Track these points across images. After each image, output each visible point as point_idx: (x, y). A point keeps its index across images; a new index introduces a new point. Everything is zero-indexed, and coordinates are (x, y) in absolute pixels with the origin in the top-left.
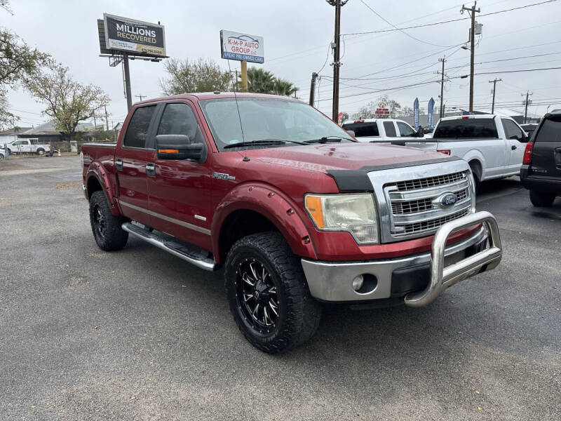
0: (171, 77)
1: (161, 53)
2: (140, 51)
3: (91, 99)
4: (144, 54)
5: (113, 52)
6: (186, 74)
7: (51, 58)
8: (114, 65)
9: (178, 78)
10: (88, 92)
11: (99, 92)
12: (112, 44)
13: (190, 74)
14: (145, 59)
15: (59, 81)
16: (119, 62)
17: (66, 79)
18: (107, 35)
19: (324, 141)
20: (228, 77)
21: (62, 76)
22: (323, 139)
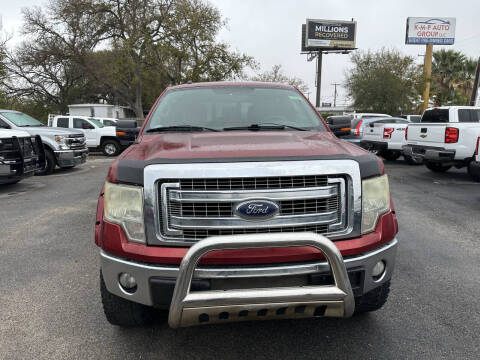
1: (350, 45)
2: (332, 46)
4: (335, 49)
5: (311, 49)
6: (367, 63)
7: (253, 60)
8: (311, 59)
9: (359, 65)
11: (300, 83)
12: (311, 43)
13: (371, 62)
14: (336, 53)
15: (274, 76)
16: (314, 57)
17: (278, 74)
18: (307, 36)
19: (255, 128)
20: (408, 61)
21: (276, 72)
22: (253, 126)
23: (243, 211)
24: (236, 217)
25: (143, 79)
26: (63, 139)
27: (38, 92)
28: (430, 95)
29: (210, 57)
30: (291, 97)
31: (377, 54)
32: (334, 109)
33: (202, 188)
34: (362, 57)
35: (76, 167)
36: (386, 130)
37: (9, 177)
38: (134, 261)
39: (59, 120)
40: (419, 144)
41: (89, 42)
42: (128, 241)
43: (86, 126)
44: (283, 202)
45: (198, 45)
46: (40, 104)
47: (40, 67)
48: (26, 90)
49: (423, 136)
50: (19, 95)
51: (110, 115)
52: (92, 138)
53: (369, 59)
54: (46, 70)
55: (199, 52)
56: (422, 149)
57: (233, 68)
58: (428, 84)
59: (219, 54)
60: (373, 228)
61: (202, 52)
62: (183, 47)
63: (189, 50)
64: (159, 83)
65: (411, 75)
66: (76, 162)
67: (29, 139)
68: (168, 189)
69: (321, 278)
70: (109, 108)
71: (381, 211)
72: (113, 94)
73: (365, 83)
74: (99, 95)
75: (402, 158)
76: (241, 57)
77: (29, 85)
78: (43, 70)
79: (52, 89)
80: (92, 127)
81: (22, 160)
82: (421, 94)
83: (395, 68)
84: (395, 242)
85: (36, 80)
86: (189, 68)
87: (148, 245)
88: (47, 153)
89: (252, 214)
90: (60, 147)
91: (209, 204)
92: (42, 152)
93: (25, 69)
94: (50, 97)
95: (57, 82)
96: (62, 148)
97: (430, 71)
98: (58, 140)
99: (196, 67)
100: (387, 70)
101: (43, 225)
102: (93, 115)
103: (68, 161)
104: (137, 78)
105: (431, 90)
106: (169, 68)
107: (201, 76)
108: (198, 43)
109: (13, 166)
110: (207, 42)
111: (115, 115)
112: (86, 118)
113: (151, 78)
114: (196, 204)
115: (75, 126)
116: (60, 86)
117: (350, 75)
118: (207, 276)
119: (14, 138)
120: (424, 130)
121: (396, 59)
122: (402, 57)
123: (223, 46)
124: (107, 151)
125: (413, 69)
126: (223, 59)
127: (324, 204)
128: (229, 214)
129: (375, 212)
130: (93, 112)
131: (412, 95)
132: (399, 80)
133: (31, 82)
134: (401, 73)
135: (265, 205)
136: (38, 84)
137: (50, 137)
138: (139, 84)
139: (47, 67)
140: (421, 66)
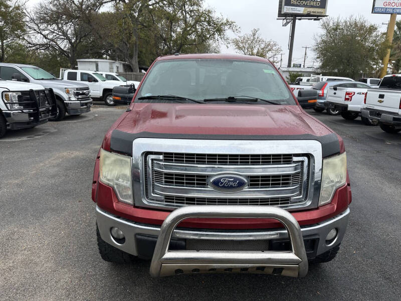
0: (324, 32)
1: (322, 13)
2: (306, 13)
3: (269, 50)
4: (308, 15)
5: (286, 15)
6: (336, 30)
7: (235, 24)
8: (285, 25)
9: (329, 32)
10: (269, 45)
11: (275, 45)
12: (287, 9)
13: (339, 29)
14: (309, 19)
15: (252, 38)
16: (289, 22)
17: (256, 37)
18: (283, 3)
19: (231, 100)
20: (372, 29)
21: (254, 35)
22: (230, 98)
23: (217, 184)
24: (210, 188)
25: (139, 38)
26: (72, 92)
27: (52, 47)
28: (390, 60)
29: (198, 21)
30: (266, 71)
31: (346, 22)
32: (303, 70)
33: (182, 161)
34: (331, 25)
35: (83, 114)
36: (347, 94)
37: (28, 123)
38: (123, 219)
39: (69, 73)
40: (376, 108)
41: (94, 5)
42: (119, 201)
43: (91, 79)
44: (252, 177)
45: (187, 10)
46: (54, 57)
47: (54, 25)
48: (43, 45)
49: (380, 102)
50: (37, 49)
51: (111, 69)
52: (96, 90)
53: (338, 25)
54: (59, 29)
55: (188, 16)
56: (378, 113)
57: (217, 31)
58: (389, 50)
59: (205, 18)
60: (329, 200)
61: (191, 16)
62: (174, 11)
63: (179, 14)
64: (153, 42)
65: (374, 42)
66: (82, 111)
67: (43, 91)
68: (152, 160)
69: (281, 244)
70: (111, 63)
71: (338, 185)
72: (114, 51)
73: (332, 48)
74: (103, 51)
75: (359, 118)
76: (225, 21)
77: (45, 41)
78: (56, 29)
79: (64, 45)
80: (96, 81)
81: (38, 109)
82: (382, 59)
83: (361, 35)
84: (348, 211)
85: (50, 37)
86: (179, 30)
87: (135, 207)
88: (58, 102)
89: (224, 187)
90: (70, 98)
91: (187, 175)
92: (54, 102)
93: (42, 27)
94: (62, 51)
95: (68, 38)
96: (71, 99)
97: (391, 39)
98: (68, 92)
99: (185, 30)
100: (353, 37)
101: (54, 166)
102: (97, 70)
103: (75, 110)
104: (134, 38)
105: (391, 56)
106: (163, 29)
107: (189, 37)
108: (187, 8)
109: (30, 115)
110: (195, 8)
111: (115, 70)
112: (91, 73)
113: (146, 38)
114: (176, 175)
115: (82, 80)
116: (70, 42)
117: (319, 40)
118: (184, 236)
119: (31, 91)
120: (382, 96)
121: (362, 27)
122: (368, 25)
123: (209, 11)
124: (108, 101)
125: (377, 36)
126: (209, 23)
127: (288, 180)
128: (204, 185)
129: (332, 186)
130: (97, 66)
131: (374, 60)
132: (363, 46)
133: (46, 38)
134: (365, 39)
135: (236, 179)
136: (52, 40)
137: (61, 89)
138: (135, 44)
139: (60, 26)
140: (384, 34)
